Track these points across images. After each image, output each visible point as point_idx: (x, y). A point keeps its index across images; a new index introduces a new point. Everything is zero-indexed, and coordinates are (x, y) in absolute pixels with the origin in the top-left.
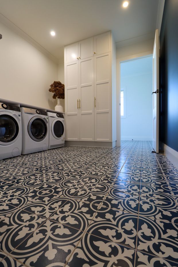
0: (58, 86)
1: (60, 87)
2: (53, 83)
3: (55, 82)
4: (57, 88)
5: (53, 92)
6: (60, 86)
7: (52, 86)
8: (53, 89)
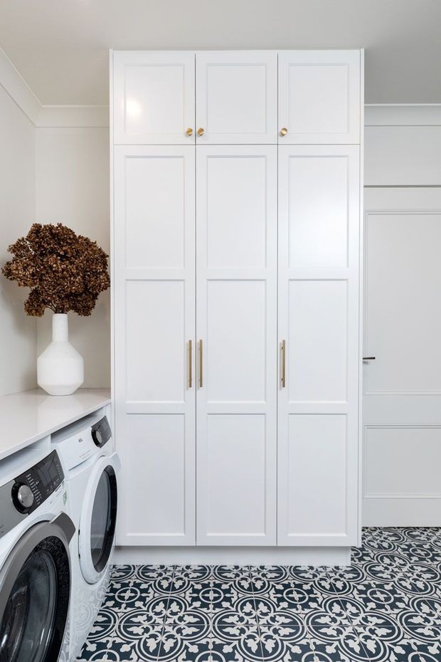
0: (52, 252)
1: (64, 258)
2: (25, 234)
3: (37, 230)
4: (51, 260)
5: (26, 285)
6: (66, 252)
7: (18, 248)
8: (25, 269)
